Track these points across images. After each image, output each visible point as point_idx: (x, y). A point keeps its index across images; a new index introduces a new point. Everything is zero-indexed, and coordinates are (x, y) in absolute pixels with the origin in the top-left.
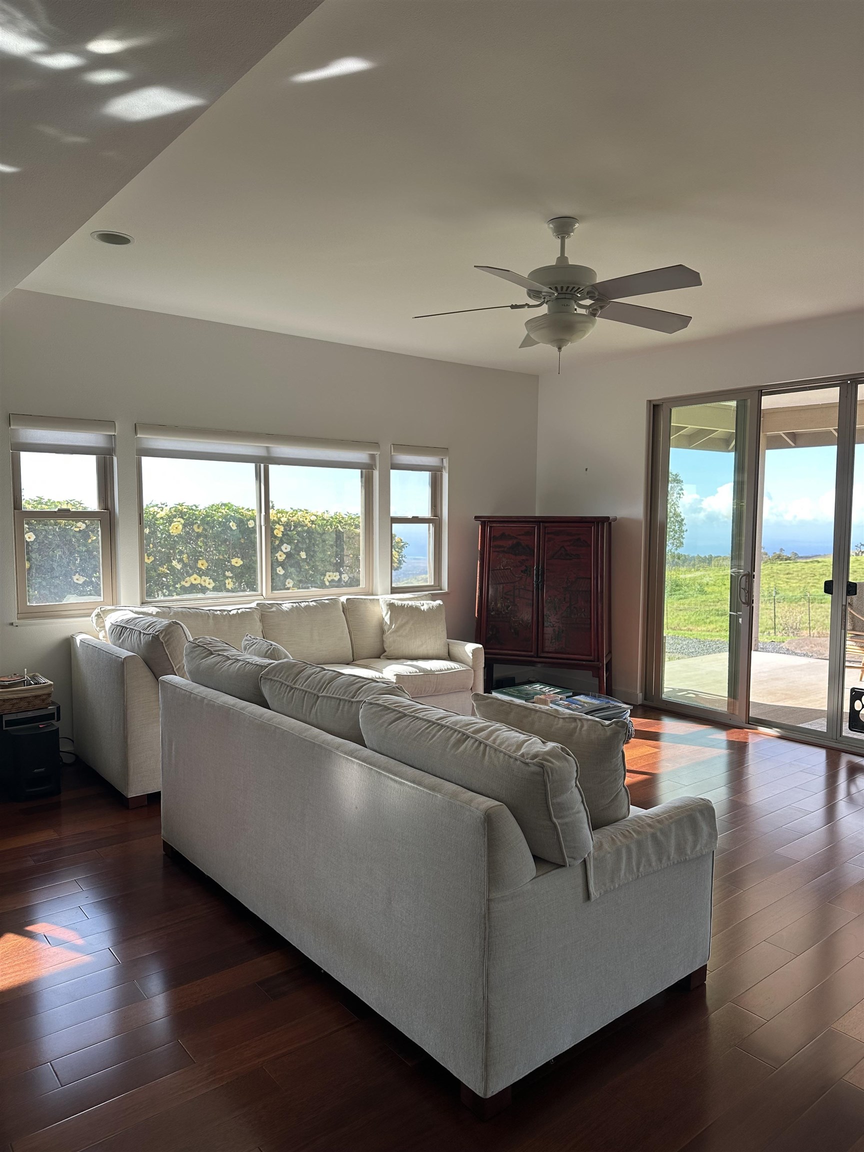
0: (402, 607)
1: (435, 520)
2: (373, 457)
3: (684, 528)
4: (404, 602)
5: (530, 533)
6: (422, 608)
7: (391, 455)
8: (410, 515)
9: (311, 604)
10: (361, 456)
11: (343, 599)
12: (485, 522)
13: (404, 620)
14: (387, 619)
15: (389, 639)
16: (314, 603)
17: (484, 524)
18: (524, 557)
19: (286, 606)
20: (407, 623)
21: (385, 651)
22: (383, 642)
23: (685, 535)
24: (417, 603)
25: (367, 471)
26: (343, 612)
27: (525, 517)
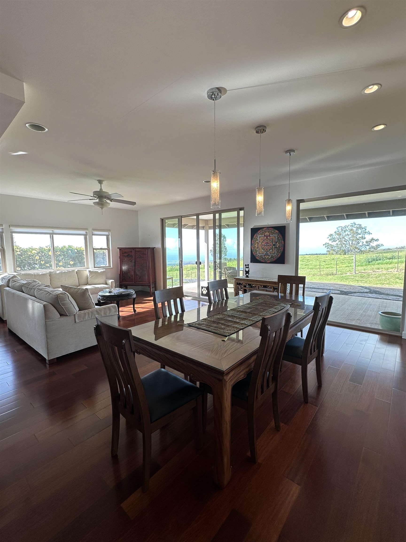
0: (93, 271)
1: (108, 249)
2: (86, 232)
3: (227, 250)
4: (93, 270)
5: (132, 252)
6: (99, 272)
7: (92, 232)
8: (100, 248)
9: (66, 271)
10: (84, 232)
11: (76, 270)
12: (121, 249)
13: (93, 275)
14: (89, 275)
15: (89, 279)
16: (67, 271)
17: (120, 249)
18: (130, 258)
19: (58, 272)
20: (94, 275)
21: (88, 283)
22: (88, 281)
23: (227, 252)
24: (98, 270)
25: (85, 236)
26: (77, 273)
27: (130, 248)
